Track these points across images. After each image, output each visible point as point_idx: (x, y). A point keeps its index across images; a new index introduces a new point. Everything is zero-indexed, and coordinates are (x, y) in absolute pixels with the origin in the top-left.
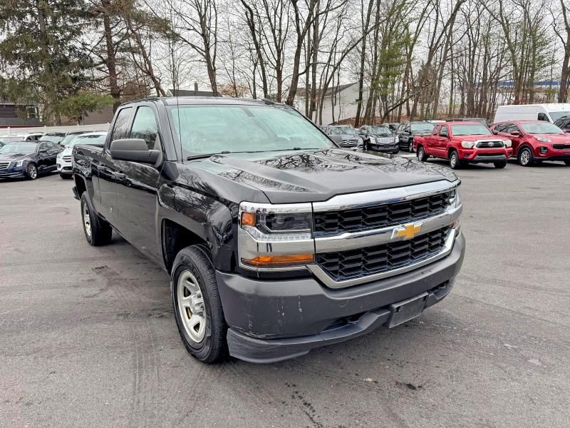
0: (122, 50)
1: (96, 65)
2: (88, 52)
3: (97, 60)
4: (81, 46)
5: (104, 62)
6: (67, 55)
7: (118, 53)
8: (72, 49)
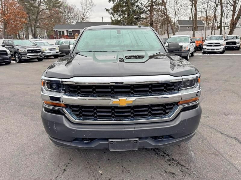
0: (156, 5)
1: (146, 12)
2: (143, 7)
3: (146, 10)
4: (141, 5)
5: (149, 10)
6: (135, 9)
7: (154, 6)
8: (138, 6)
